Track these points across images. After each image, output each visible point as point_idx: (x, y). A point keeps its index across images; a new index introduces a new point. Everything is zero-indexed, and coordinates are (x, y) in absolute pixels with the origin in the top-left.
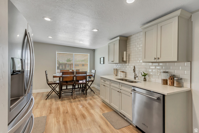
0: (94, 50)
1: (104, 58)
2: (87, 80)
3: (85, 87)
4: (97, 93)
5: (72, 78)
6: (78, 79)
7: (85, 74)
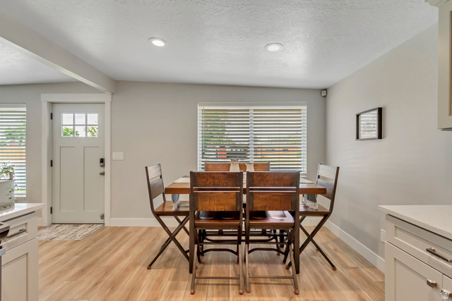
0: (326, 90)
1: (380, 110)
2: (302, 209)
3: (293, 238)
4: (347, 267)
5: (233, 202)
6: (258, 206)
7: (291, 185)
